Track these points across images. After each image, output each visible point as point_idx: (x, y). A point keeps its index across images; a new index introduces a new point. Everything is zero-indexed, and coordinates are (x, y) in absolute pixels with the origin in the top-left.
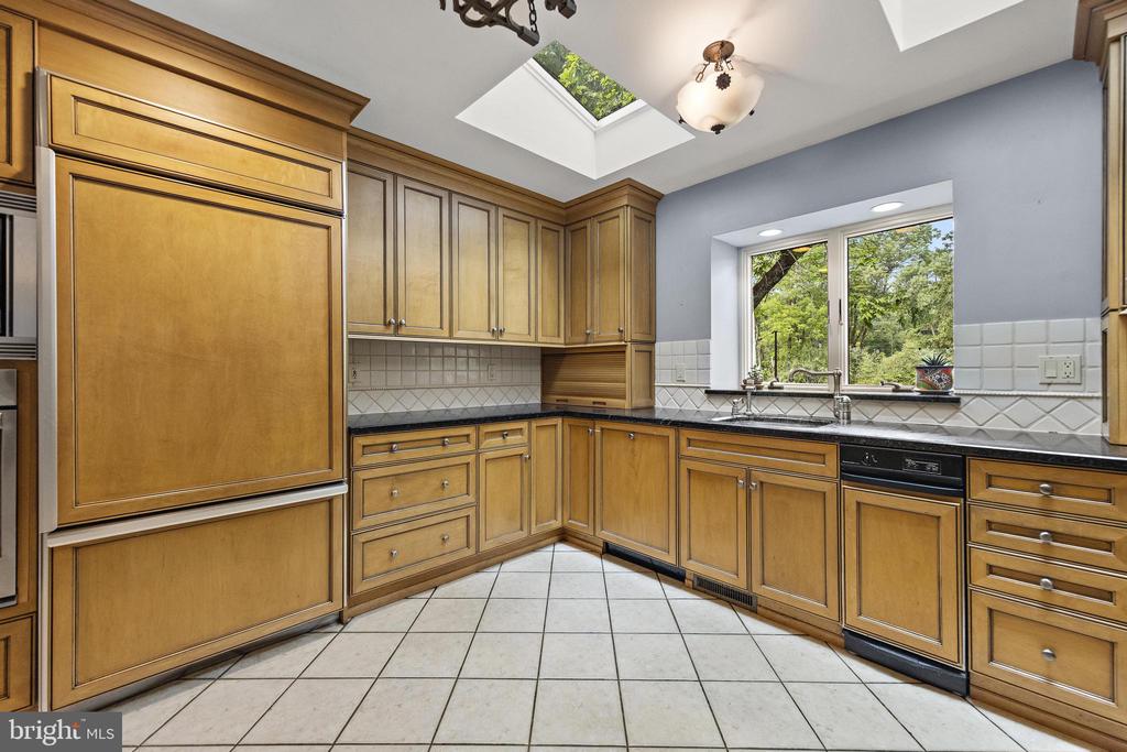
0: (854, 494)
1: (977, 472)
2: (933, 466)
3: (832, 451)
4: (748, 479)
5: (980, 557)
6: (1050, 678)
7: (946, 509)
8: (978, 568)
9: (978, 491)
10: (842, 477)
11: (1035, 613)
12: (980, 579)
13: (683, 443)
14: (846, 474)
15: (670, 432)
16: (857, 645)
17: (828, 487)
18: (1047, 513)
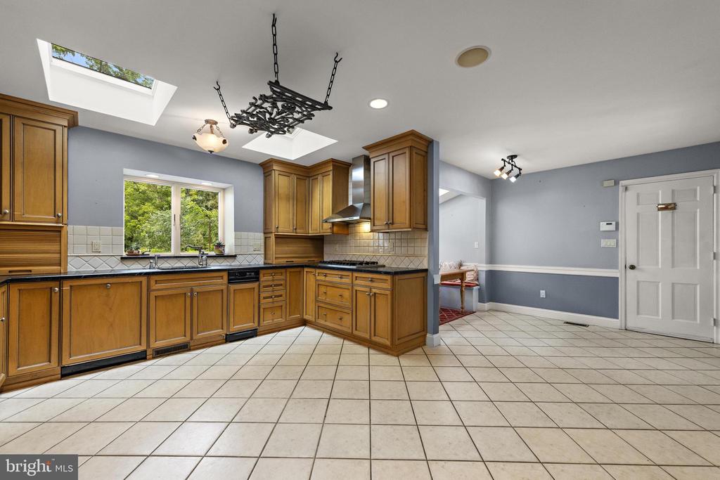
0: (233, 287)
1: (262, 272)
2: (253, 273)
3: (225, 275)
4: (192, 291)
5: (263, 295)
6: (273, 320)
7: (255, 285)
8: (261, 298)
9: (262, 278)
10: (229, 283)
11: (271, 305)
12: (262, 301)
13: (153, 282)
14: (230, 281)
15: (144, 279)
16: (230, 338)
17: (224, 287)
18: (273, 280)
